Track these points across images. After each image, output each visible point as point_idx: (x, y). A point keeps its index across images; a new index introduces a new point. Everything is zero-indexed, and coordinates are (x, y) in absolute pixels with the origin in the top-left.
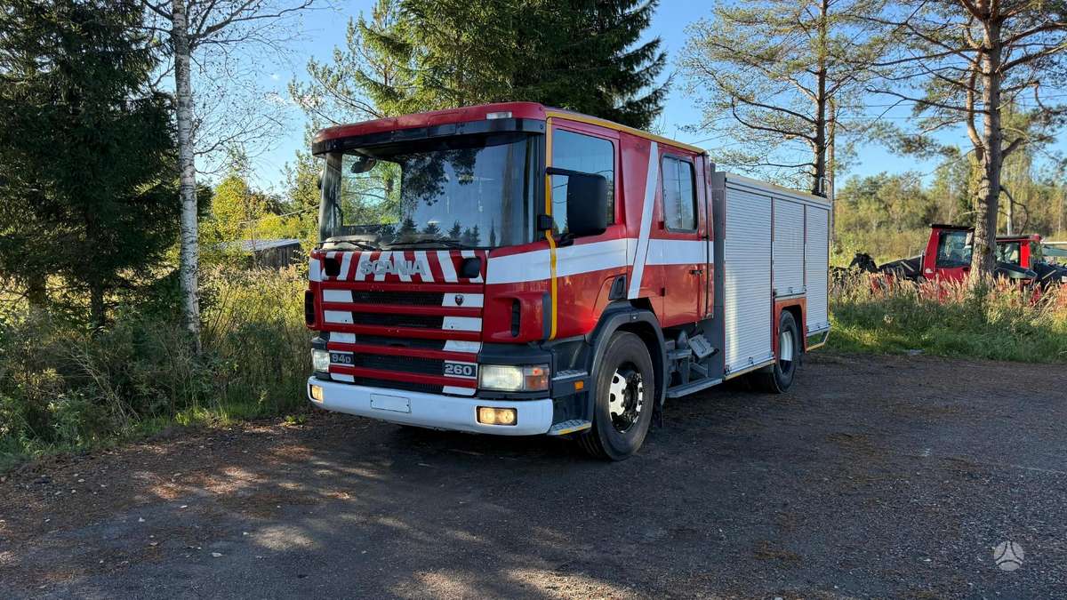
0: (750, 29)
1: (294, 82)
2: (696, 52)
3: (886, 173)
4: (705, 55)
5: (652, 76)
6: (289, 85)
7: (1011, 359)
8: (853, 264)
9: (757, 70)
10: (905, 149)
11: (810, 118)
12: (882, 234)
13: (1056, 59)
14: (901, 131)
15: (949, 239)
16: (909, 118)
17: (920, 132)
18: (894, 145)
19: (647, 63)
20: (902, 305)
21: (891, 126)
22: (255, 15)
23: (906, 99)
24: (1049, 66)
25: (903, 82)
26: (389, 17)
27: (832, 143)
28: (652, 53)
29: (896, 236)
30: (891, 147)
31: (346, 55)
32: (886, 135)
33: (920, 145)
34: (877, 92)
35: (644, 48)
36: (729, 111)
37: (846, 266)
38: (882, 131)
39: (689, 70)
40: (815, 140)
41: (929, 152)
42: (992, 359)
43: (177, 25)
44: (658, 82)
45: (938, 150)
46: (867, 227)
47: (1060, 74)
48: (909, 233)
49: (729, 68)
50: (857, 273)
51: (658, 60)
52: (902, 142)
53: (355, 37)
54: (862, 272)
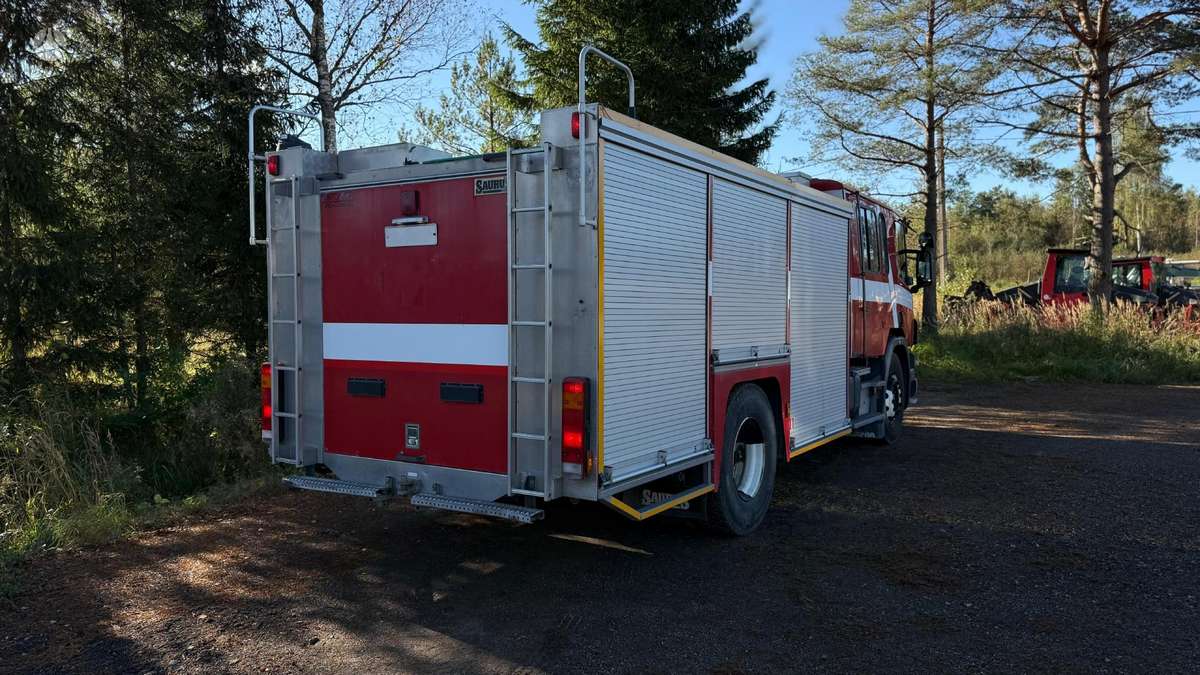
0: (855, 58)
1: (403, 129)
2: (802, 83)
3: (1000, 187)
4: (810, 86)
5: (761, 112)
6: (399, 133)
7: (1127, 381)
8: (968, 292)
9: (863, 99)
10: (1018, 173)
11: (919, 145)
12: (999, 256)
13: (1168, 78)
14: (1013, 156)
15: (1066, 263)
16: (1020, 143)
17: (1034, 156)
18: (1006, 170)
19: (757, 101)
20: (1019, 331)
21: (1003, 151)
22: (392, 77)
23: (1015, 127)
24: (1161, 85)
25: (1012, 113)
26: (493, 61)
27: (942, 172)
28: (762, 92)
29: (1015, 257)
30: (1003, 171)
31: (452, 101)
32: (998, 160)
33: (1033, 170)
34: (986, 122)
35: (753, 86)
36: (837, 142)
37: (961, 295)
38: (993, 156)
39: (795, 101)
40: (925, 168)
41: (1043, 175)
42: (1109, 382)
43: (323, 91)
44: (768, 119)
45: (1052, 173)
46: (981, 249)
47: (1173, 94)
48: (1029, 255)
49: (835, 96)
50: (972, 301)
51: (768, 97)
52: (1014, 166)
53: (461, 81)
54: (978, 300)
